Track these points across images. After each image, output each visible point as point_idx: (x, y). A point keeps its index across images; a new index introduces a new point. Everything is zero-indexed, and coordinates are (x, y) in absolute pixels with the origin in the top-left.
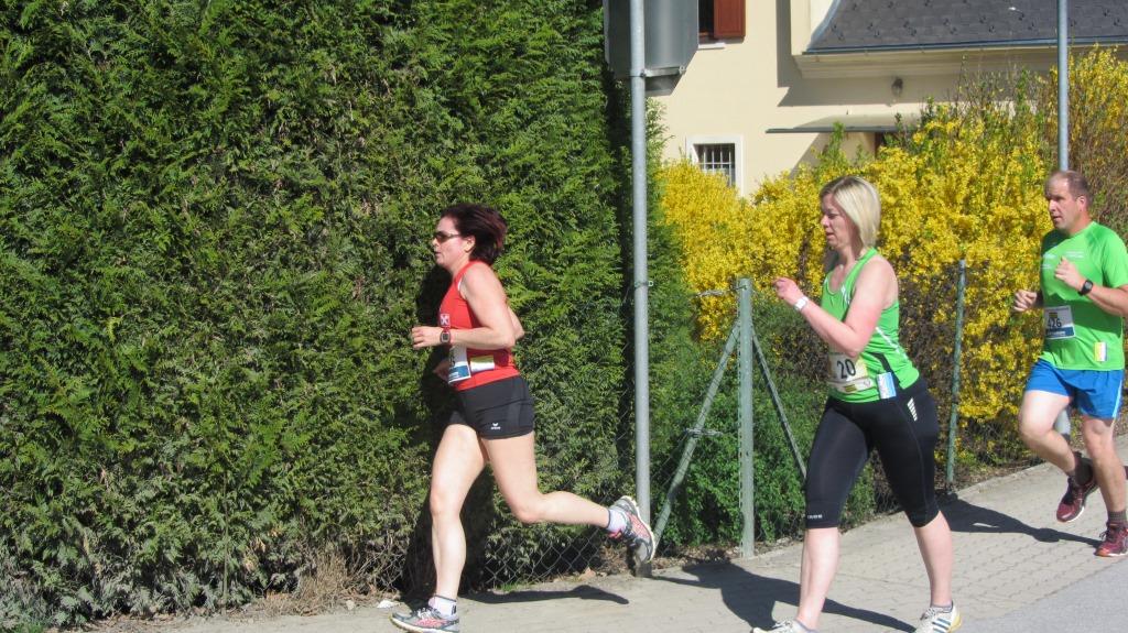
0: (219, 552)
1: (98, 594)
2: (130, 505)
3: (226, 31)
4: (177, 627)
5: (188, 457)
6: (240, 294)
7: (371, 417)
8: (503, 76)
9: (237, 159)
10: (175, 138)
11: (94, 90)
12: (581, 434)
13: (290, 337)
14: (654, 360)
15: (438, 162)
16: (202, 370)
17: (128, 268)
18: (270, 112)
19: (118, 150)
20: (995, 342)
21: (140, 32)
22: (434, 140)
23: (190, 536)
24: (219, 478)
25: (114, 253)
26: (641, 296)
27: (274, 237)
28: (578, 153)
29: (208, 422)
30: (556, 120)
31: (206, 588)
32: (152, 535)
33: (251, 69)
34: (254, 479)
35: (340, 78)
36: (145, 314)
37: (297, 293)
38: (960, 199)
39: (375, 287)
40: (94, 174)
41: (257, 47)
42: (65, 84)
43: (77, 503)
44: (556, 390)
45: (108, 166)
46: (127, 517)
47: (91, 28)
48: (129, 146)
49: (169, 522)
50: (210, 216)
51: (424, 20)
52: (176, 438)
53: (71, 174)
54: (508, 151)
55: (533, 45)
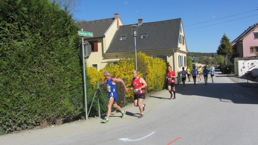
0: (30, 121)
1: (12, 128)
2: (16, 116)
3: (28, 52)
4: (23, 132)
5: (25, 109)
6: (32, 87)
7: (50, 102)
8: (66, 57)
9: (30, 69)
10: (22, 66)
11: (10, 60)
12: (78, 102)
13: (39, 92)
14: (87, 92)
15: (58, 69)
16: (26, 97)
17: (15, 84)
18: (35, 63)
19: (14, 68)
21: (16, 52)
22: (57, 66)
23: (25, 119)
24: (29, 111)
25: (13, 82)
26: (85, 84)
27: (36, 79)
28: (76, 67)
29: (27, 104)
30: (73, 63)
31: (28, 126)
32: (20, 119)
33: (32, 57)
34: (34, 111)
35: (44, 58)
37: (39, 86)
38: (124, 70)
39: (50, 85)
41: (33, 54)
42: (6, 59)
43: (9, 116)
44: (75, 97)
45: (12, 70)
46: (16, 117)
47: (9, 52)
48: (15, 67)
49: (22, 118)
50: (27, 76)
51: (56, 50)
52: (23, 106)
53: (7, 72)
54: (67, 67)
55: (70, 53)
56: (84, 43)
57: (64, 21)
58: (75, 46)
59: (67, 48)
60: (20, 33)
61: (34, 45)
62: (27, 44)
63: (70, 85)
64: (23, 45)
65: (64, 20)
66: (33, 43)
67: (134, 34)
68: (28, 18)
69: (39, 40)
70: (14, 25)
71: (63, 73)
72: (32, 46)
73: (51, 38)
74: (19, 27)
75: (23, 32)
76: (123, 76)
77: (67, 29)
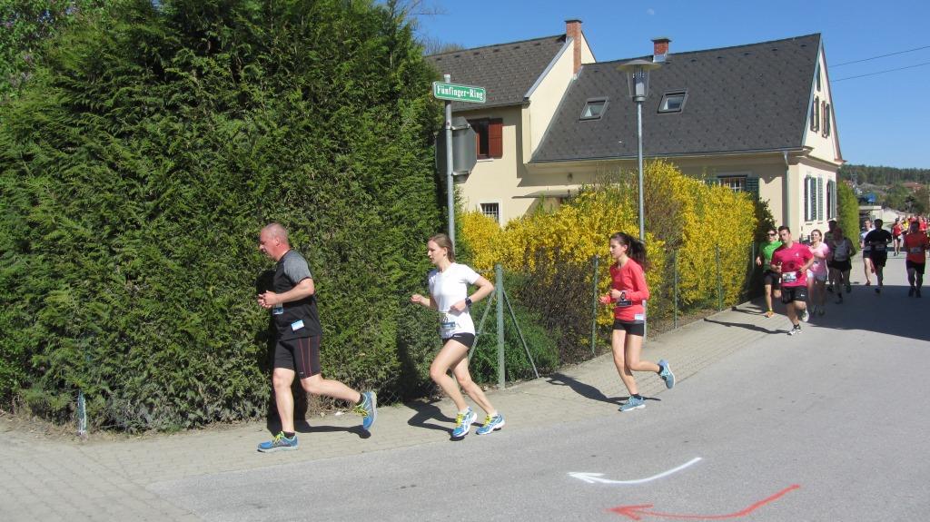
1: (205, 413)
2: (220, 371)
3: (263, 156)
4: (243, 426)
5: (247, 349)
7: (332, 329)
8: (389, 175)
10: (240, 204)
11: (203, 183)
12: (426, 335)
15: (361, 216)
16: (254, 309)
17: (219, 263)
18: (284, 192)
19: (214, 210)
21: (223, 156)
22: (359, 204)
23: (248, 385)
25: (212, 256)
28: (424, 210)
30: (414, 195)
31: (256, 408)
32: (231, 385)
33: (275, 173)
35: (316, 177)
36: (227, 284)
38: (596, 227)
39: (333, 270)
40: (203, 221)
41: (278, 163)
42: (189, 180)
43: (196, 371)
44: (415, 315)
45: (209, 217)
46: (219, 377)
47: (201, 154)
48: (219, 207)
49: (239, 379)
51: (354, 150)
52: (241, 340)
53: (192, 221)
54: (392, 209)
55: (403, 162)
56: (453, 124)
57: (385, 48)
58: (421, 135)
59: (394, 144)
60: (235, 89)
61: (280, 131)
62: (260, 127)
63: (402, 273)
64: (245, 131)
65: (384, 44)
66: (279, 124)
67: (638, 93)
68: (265, 39)
69: (300, 113)
70: (216, 61)
71: (379, 229)
72: (275, 134)
73: (339, 108)
74: (234, 68)
75: (245, 87)
76: (590, 248)
77: (393, 75)
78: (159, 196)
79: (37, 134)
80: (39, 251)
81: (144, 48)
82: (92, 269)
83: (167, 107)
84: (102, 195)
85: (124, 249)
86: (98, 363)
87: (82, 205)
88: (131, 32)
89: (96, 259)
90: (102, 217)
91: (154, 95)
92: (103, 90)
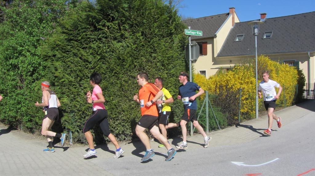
0: (128, 132)
2: (114, 125)
3: (128, 54)
4: (121, 143)
5: (123, 118)
6: (131, 93)
8: (170, 61)
9: (130, 73)
10: (121, 70)
11: (109, 63)
15: (160, 74)
16: (125, 105)
17: (114, 90)
18: (135, 66)
19: (113, 72)
20: (246, 100)
21: (116, 55)
22: (160, 70)
23: (123, 130)
24: (128, 121)
25: (112, 87)
27: (136, 85)
29: (126, 112)
30: (178, 67)
31: (126, 137)
32: (117, 129)
33: (132, 60)
35: (146, 61)
36: (117, 96)
38: (240, 79)
40: (109, 76)
41: (133, 57)
42: (105, 62)
44: (178, 108)
45: (111, 74)
46: (114, 127)
47: (108, 54)
48: (114, 72)
49: (120, 127)
50: (126, 82)
51: (158, 52)
52: (121, 115)
53: (106, 76)
54: (171, 72)
55: (174, 56)
56: (191, 43)
57: (168, 18)
58: (180, 47)
59: (172, 50)
60: (120, 33)
61: (134, 46)
62: (127, 45)
64: (123, 46)
65: (168, 17)
66: (134, 44)
67: (255, 32)
68: (129, 16)
69: (141, 40)
70: (114, 24)
72: (132, 47)
73: (153, 38)
74: (119, 26)
75: (123, 32)
76: (238, 86)
77: (171, 27)
78: (95, 68)
79: (57, 48)
80: (58, 86)
81: (91, 20)
82: (74, 91)
83: (98, 39)
84: (77, 68)
85: (84, 85)
86: (76, 121)
87: (71, 71)
88: (87, 15)
89: (75, 88)
90: (77, 75)
91: (94, 35)
92: (78, 34)
